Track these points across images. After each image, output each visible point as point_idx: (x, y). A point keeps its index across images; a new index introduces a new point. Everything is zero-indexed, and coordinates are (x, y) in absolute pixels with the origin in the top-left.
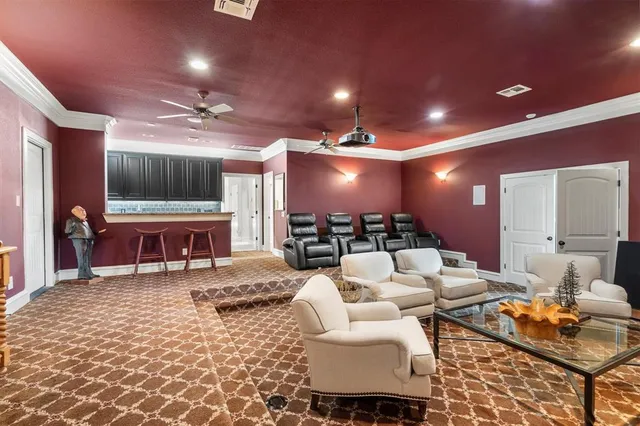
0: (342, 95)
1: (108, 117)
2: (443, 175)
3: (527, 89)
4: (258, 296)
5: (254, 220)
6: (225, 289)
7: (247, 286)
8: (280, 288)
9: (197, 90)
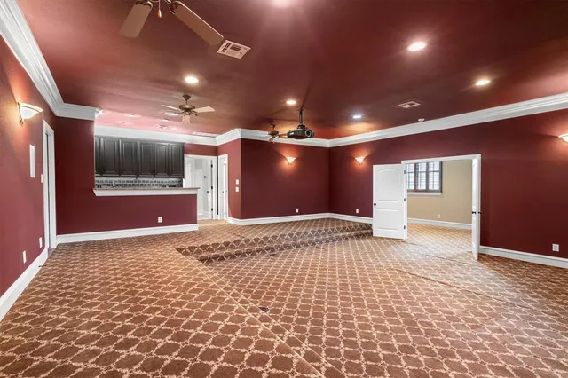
0: (291, 102)
1: (97, 109)
2: (360, 160)
3: (417, 104)
4: (227, 251)
5: (210, 194)
6: (201, 247)
7: (218, 244)
8: (242, 246)
9: (182, 94)
